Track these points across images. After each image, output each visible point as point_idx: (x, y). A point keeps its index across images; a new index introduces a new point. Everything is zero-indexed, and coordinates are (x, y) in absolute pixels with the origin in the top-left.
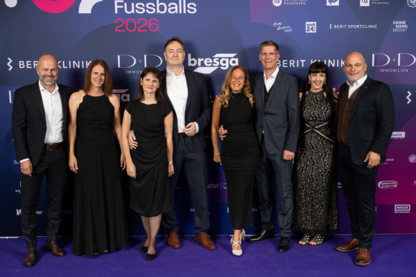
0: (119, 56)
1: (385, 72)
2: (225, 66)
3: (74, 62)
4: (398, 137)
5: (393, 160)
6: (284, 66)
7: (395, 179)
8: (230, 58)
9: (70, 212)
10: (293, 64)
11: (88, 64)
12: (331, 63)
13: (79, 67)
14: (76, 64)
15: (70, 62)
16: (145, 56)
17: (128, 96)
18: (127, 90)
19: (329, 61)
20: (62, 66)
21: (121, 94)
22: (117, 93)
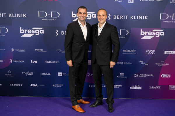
0: (39, 12)
1: (166, 23)
2: (89, 18)
3: (18, 14)
4: (171, 53)
5: (169, 64)
6: (117, 18)
7: (169, 73)
8: (92, 14)
9: (15, 85)
10: (122, 17)
11: (24, 15)
12: (140, 18)
13: (20, 17)
14: (19, 15)
15: (16, 14)
16: (51, 12)
17: (43, 31)
18: (42, 28)
19: (140, 16)
20: (12, 16)
21: (40, 30)
22: (38, 30)
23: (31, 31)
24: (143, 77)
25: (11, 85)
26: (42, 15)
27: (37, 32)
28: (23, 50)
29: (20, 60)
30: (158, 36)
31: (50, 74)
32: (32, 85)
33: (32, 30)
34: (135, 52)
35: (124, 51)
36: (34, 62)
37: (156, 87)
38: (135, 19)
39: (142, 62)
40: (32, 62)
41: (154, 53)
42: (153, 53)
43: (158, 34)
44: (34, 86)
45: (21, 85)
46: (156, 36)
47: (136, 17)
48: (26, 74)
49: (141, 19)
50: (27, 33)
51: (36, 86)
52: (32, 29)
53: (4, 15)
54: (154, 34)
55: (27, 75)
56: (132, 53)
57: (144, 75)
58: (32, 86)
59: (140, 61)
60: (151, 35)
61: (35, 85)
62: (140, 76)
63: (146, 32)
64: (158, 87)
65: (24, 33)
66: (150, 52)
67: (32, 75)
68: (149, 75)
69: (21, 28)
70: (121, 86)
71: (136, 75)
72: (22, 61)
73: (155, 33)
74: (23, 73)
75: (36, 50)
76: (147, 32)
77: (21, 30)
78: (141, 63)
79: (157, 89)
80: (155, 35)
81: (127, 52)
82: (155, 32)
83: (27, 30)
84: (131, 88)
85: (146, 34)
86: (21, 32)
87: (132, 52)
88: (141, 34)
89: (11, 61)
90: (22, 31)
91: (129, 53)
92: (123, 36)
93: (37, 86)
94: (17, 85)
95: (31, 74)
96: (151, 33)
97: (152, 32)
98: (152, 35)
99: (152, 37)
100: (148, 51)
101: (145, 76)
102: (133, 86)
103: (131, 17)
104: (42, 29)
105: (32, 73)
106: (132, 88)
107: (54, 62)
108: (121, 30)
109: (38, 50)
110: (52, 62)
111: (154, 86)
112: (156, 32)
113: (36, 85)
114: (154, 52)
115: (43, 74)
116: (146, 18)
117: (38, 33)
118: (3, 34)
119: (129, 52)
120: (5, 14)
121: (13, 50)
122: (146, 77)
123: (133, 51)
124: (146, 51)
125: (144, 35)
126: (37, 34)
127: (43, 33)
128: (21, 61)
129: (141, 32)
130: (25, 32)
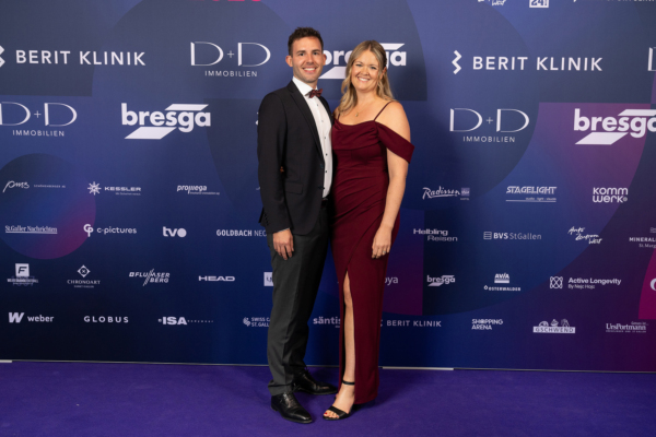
8: (392, 52)
9: (102, 319)
10: (504, 64)
11: (137, 58)
12: (574, 64)
13: (121, 62)
14: (117, 58)
15: (106, 53)
16: (240, 45)
17: (208, 116)
18: (204, 106)
19: (571, 60)
20: (91, 60)
21: (195, 113)
22: (188, 112)
23: (162, 117)
24: (581, 287)
25: (87, 319)
26: (206, 55)
27: (186, 119)
28: (132, 189)
29: (122, 227)
30: (638, 132)
31: (234, 279)
32: (164, 318)
33: (165, 113)
34: (551, 196)
35: (510, 190)
36: (173, 235)
37: (631, 327)
38: (552, 68)
39: (578, 233)
40: (165, 235)
41: (626, 199)
42: (619, 199)
43: (638, 124)
44: (175, 322)
45: (126, 320)
46: (633, 135)
47: (557, 64)
48: (144, 279)
49: (578, 68)
50: (148, 123)
51: (182, 325)
52: (168, 109)
53: (61, 57)
54: (626, 127)
55: (146, 283)
56: (540, 200)
57: (586, 281)
58: (165, 323)
59: (572, 230)
60: (614, 128)
61: (177, 320)
62: (570, 286)
63: (595, 120)
64: (640, 327)
65: (137, 126)
66: (610, 196)
67: (167, 281)
68: (604, 282)
69: (124, 106)
70: (497, 322)
71: (556, 283)
72: (130, 231)
73: (629, 122)
74: (132, 274)
75: (180, 188)
76: (600, 119)
77: (125, 113)
78: (575, 234)
79: (633, 334)
80: (630, 130)
81: (523, 196)
82: (627, 119)
83: (147, 114)
84: (535, 330)
85: (594, 128)
86: (125, 122)
87: (540, 195)
88: (577, 127)
89: (89, 229)
90: (130, 118)
91: (532, 199)
92: (509, 135)
93: (185, 323)
94: (110, 319)
95: (163, 278)
96: (614, 122)
97: (618, 118)
98: (616, 131)
99: (618, 136)
100: (603, 191)
101: (589, 284)
102: (545, 323)
103: (540, 63)
104: (204, 111)
105: (168, 275)
106: (541, 329)
107: (250, 233)
108: (499, 111)
109: (188, 188)
110: (241, 233)
111: (623, 324)
112: (631, 118)
113: (182, 321)
114: (625, 195)
115: (206, 278)
116: (595, 64)
117: (190, 123)
118: (58, 129)
119: (530, 195)
120: (65, 53)
121: (94, 188)
122: (592, 287)
123: (544, 190)
124: (595, 191)
125: (589, 131)
126: (187, 127)
127: (208, 123)
128: (125, 231)
129: (578, 118)
130: (142, 122)
